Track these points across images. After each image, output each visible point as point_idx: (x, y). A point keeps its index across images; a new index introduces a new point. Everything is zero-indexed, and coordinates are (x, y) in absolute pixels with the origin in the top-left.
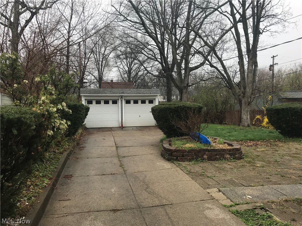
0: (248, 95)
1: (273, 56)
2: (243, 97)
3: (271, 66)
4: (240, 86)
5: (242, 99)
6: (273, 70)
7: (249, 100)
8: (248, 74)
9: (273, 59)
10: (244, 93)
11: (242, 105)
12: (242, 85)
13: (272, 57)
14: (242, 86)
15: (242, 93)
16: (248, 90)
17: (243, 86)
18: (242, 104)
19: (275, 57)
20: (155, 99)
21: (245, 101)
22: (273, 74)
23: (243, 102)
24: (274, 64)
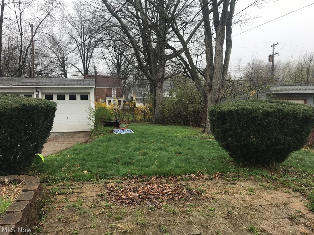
0: (216, 87)
1: (274, 44)
2: (210, 91)
3: (270, 56)
4: (206, 76)
5: (208, 94)
6: (273, 61)
7: (217, 96)
8: (215, 57)
9: (274, 49)
10: (210, 86)
11: (207, 103)
12: (208, 73)
13: (272, 45)
14: (208, 76)
15: (208, 86)
16: (215, 80)
17: (210, 75)
18: (207, 101)
19: (275, 46)
20: (89, 93)
21: (212, 97)
22: (273, 65)
23: (209, 99)
24: (275, 53)
